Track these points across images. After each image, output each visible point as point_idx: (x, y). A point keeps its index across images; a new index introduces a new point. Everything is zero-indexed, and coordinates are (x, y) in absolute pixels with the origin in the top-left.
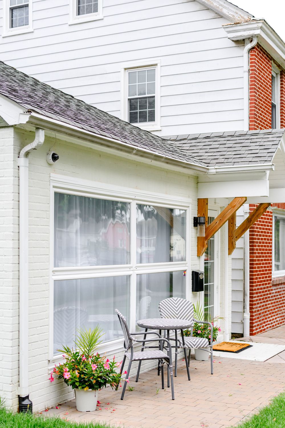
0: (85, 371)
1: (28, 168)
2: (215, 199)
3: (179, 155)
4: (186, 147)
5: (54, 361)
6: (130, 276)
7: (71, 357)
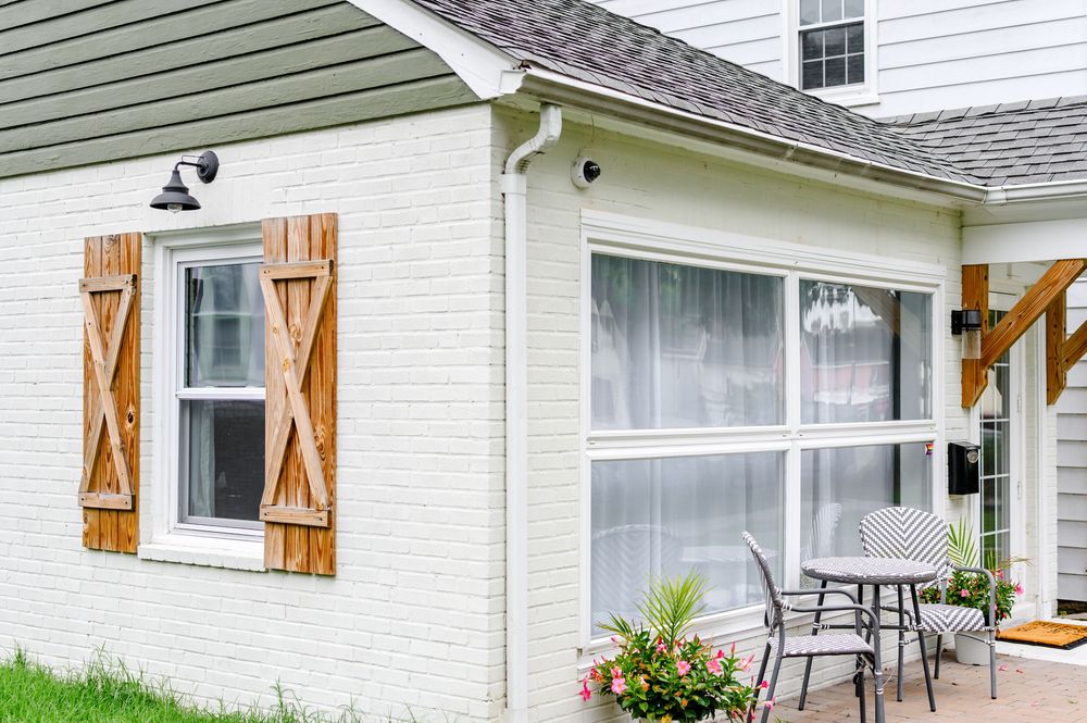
0: (663, 677)
1: (524, 198)
2: (1009, 265)
3: (911, 160)
4: (935, 139)
5: (592, 651)
6: (784, 453)
7: (630, 643)
